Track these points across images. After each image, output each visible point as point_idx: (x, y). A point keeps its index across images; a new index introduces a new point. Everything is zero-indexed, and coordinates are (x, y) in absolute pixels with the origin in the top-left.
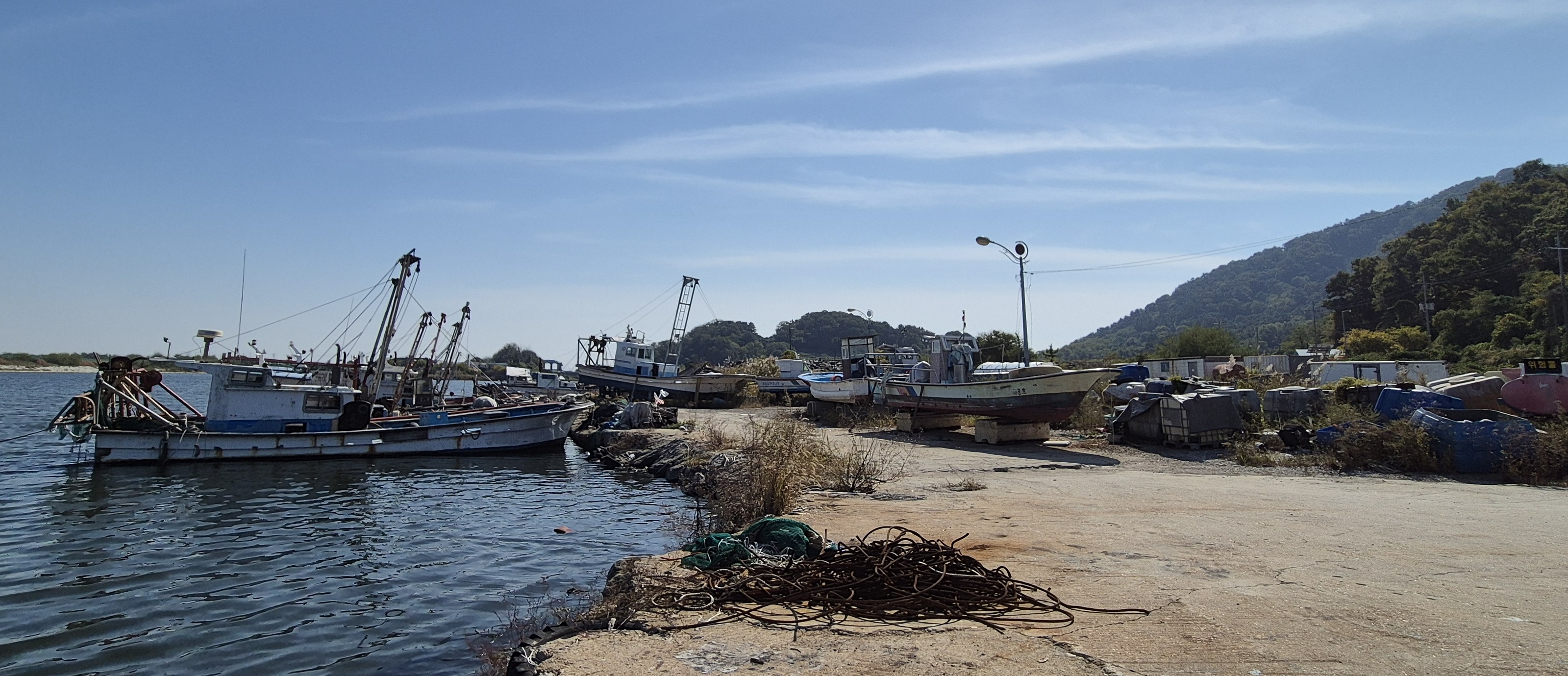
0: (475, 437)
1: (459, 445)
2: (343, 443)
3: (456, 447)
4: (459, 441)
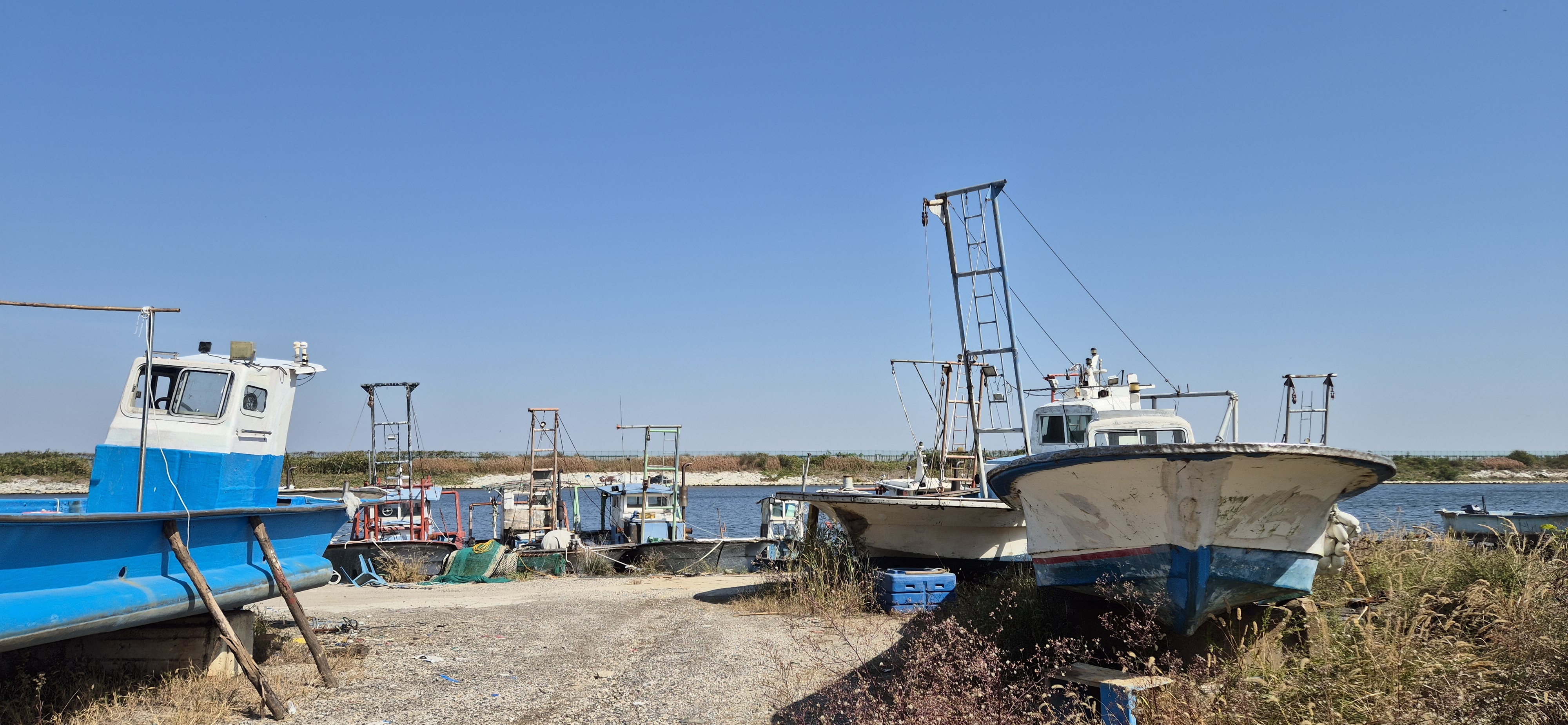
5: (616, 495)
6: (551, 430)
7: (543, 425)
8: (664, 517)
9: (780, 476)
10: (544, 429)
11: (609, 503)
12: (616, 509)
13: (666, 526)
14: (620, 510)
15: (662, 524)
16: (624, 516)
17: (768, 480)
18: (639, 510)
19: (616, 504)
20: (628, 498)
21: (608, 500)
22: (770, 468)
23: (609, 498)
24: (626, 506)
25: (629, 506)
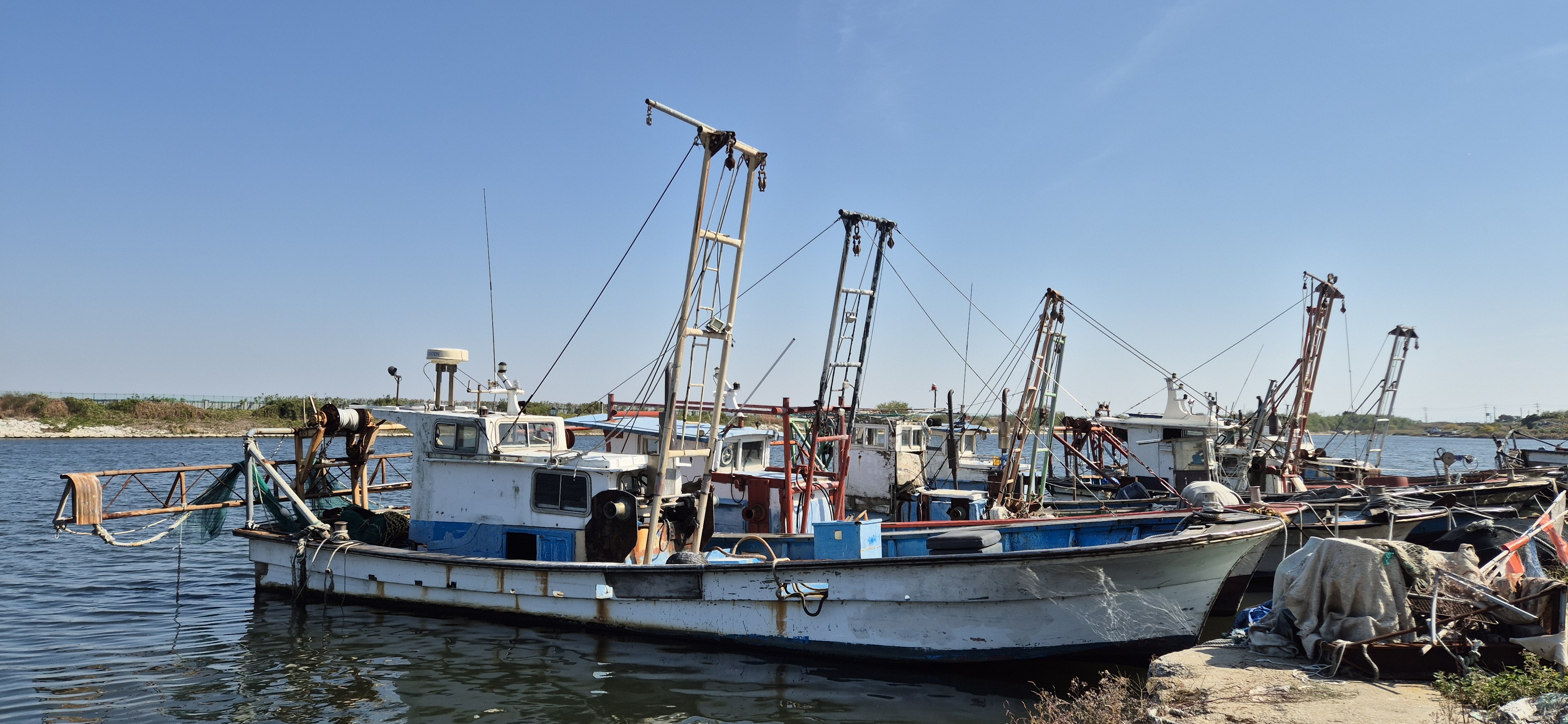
0: (813, 609)
1: (781, 625)
2: (545, 589)
3: (775, 633)
4: (781, 614)
9: (71, 425)
17: (54, 430)
22: (53, 414)
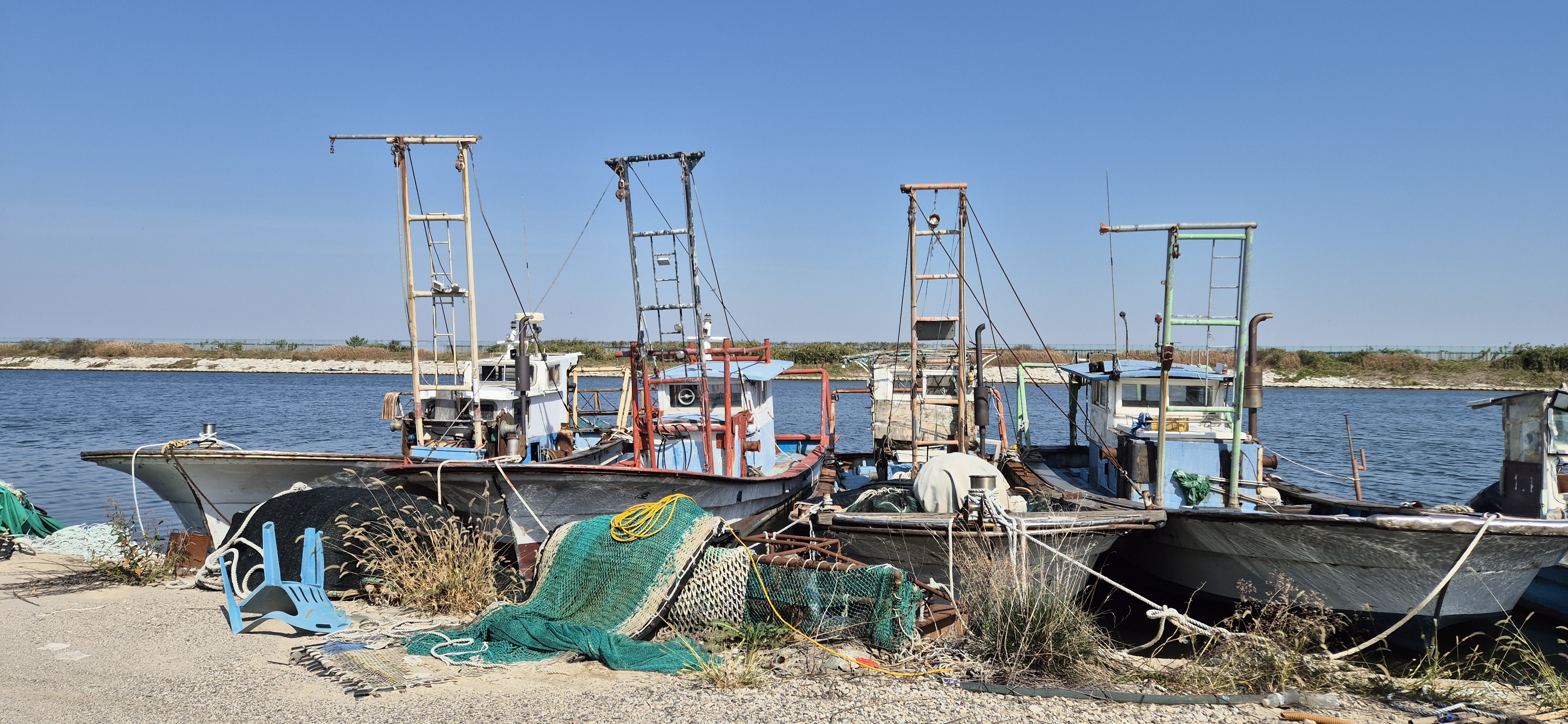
5: (1098, 380)
6: (952, 232)
7: (933, 221)
8: (1208, 430)
9: (1301, 376)
10: (936, 231)
11: (1084, 397)
12: (1099, 409)
13: (1215, 449)
14: (1107, 410)
15: (1205, 445)
16: (1116, 422)
18: (1153, 412)
19: (1099, 398)
20: (1125, 387)
21: (1081, 392)
23: (1083, 388)
24: (1119, 403)
25: (1126, 403)
